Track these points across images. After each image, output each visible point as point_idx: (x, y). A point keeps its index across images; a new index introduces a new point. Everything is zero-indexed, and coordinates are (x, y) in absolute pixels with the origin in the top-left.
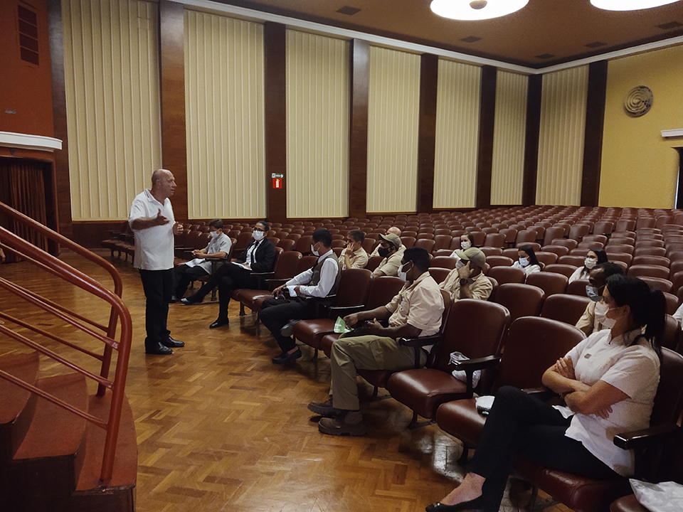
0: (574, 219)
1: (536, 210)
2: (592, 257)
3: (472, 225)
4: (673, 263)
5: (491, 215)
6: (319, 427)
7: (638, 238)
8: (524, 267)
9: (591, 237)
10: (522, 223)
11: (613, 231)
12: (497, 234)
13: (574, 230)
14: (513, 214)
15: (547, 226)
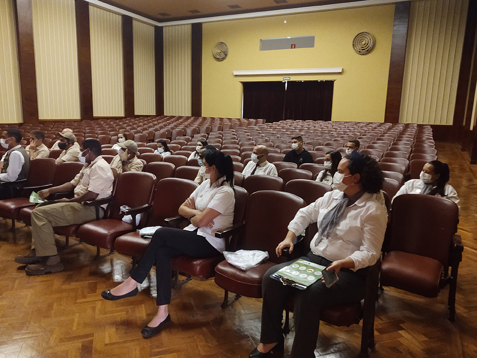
0: (188, 124)
1: (165, 118)
2: (200, 145)
3: (123, 128)
4: (242, 148)
5: (136, 122)
6: (26, 271)
7: (224, 135)
8: (161, 153)
9: (199, 135)
10: (157, 127)
11: (211, 131)
12: (141, 134)
13: (189, 131)
14: (150, 121)
15: (173, 128)
